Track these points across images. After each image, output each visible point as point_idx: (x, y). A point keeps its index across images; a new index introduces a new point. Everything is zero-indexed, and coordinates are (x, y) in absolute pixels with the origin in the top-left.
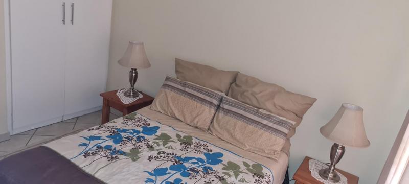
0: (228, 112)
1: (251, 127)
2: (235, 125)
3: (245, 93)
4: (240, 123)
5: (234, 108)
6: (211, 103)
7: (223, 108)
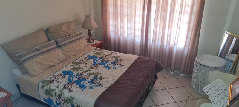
0: (65, 44)
1: (77, 43)
2: (73, 46)
3: (60, 33)
4: (73, 44)
5: (66, 41)
6: (53, 49)
7: (62, 45)
